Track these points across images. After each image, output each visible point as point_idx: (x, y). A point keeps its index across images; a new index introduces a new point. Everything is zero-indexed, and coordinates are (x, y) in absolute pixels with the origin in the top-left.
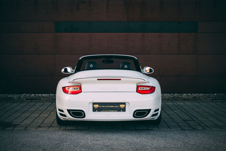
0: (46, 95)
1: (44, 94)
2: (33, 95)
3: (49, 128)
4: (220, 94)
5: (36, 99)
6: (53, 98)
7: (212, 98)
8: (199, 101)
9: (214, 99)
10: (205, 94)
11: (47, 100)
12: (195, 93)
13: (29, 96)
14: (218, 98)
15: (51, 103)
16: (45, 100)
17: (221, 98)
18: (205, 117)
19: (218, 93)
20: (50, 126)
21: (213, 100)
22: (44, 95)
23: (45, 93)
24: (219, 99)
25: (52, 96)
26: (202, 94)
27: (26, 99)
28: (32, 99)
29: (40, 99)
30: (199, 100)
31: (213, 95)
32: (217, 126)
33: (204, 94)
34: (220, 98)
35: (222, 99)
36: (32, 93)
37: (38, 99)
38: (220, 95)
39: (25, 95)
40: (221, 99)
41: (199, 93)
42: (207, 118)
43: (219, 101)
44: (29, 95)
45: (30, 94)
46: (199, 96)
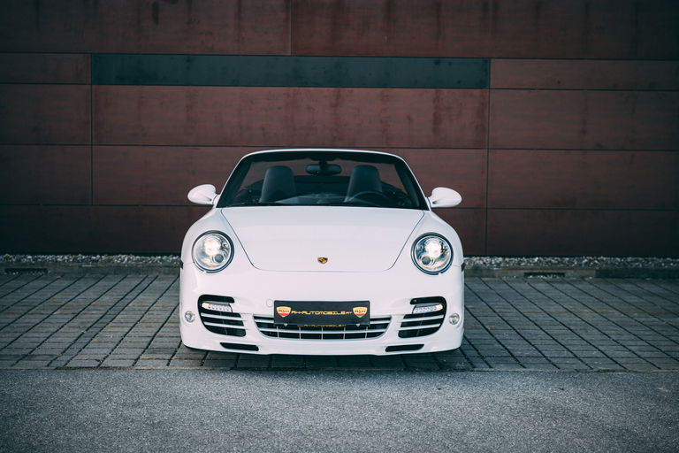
0: (66, 258)
1: (60, 254)
2: (30, 257)
3: (17, 362)
4: (548, 259)
5: (34, 270)
6: (80, 267)
7: (524, 271)
8: (486, 279)
9: (530, 274)
10: (507, 259)
11: (66, 271)
12: (481, 256)
13: (19, 261)
14: (541, 271)
15: (72, 282)
16: (59, 273)
17: (550, 271)
18: (487, 330)
19: (542, 257)
20: (26, 356)
21: (527, 275)
22: (60, 258)
23: (64, 254)
24: (545, 274)
25: (83, 260)
26: (500, 259)
27: (7, 270)
28: (23, 270)
29: (45, 270)
30: (487, 277)
31: (528, 262)
32: (513, 356)
33: (504, 257)
34: (545, 271)
35: (554, 274)
36: (27, 253)
37: (39, 270)
38: (547, 263)
39: (7, 258)
40: (550, 274)
41: (491, 256)
42: (492, 331)
43: (545, 278)
44: (18, 257)
45: (21, 254)
46: (491, 263)
